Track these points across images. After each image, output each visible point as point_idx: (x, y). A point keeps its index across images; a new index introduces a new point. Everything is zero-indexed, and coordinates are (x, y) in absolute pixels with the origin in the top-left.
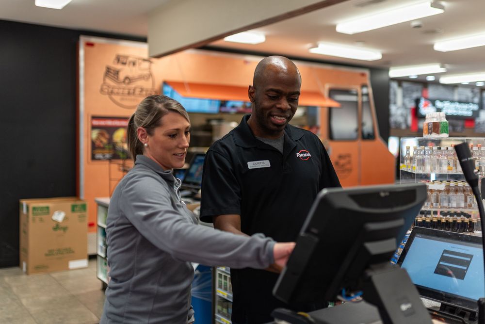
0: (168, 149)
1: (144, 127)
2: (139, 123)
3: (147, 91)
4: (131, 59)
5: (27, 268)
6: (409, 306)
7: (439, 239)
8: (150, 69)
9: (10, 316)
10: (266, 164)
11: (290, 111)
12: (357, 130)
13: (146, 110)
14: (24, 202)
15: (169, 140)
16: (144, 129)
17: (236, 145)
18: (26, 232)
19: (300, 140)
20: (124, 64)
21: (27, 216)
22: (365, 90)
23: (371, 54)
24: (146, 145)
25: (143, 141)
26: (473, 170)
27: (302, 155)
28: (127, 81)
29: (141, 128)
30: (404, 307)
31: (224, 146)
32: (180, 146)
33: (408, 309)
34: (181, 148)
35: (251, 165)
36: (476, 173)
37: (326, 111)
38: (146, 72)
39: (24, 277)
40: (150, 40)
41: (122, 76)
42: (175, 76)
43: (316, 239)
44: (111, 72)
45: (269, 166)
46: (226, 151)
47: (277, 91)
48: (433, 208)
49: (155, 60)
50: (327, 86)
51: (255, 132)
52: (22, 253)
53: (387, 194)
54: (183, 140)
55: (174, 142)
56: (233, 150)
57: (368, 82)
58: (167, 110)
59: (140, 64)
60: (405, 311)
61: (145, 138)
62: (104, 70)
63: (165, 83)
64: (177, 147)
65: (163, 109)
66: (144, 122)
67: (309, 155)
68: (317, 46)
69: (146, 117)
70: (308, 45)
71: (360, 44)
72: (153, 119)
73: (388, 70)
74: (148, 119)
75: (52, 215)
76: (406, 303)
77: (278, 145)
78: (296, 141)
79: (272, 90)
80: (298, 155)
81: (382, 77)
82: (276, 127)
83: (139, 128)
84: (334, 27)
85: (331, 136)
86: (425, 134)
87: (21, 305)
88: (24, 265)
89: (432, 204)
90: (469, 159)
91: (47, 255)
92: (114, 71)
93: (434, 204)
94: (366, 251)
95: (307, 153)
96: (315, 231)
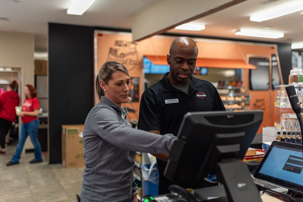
0: (118, 93)
1: (103, 80)
2: (101, 78)
3: (134, 61)
4: (124, 43)
5: (66, 164)
6: (244, 185)
7: (288, 148)
8: (135, 48)
9: (53, 190)
10: (176, 101)
11: (189, 71)
12: (269, 84)
13: (104, 70)
14: (64, 127)
15: (117, 87)
16: (103, 81)
17: (159, 90)
18: (65, 144)
19: (200, 86)
20: (120, 46)
21: (65, 134)
22: (274, 59)
23: (277, 35)
24: (105, 90)
25: (103, 88)
26: (297, 103)
27: (200, 96)
28: (122, 56)
29: (102, 80)
30: (240, 185)
31: (152, 91)
32: (124, 90)
33: (243, 187)
34: (125, 92)
35: (167, 102)
36: (299, 105)
37: (247, 71)
38: (133, 50)
39: (64, 169)
40: (133, 31)
41: (119, 53)
42: (151, 52)
43: (185, 143)
44: (113, 51)
45: (178, 102)
46: (152, 93)
47: (181, 58)
48: (293, 130)
49: (138, 43)
50: (248, 56)
51: (171, 82)
52: (63, 156)
53: (232, 116)
54: (125, 87)
55: (120, 88)
56: (156, 93)
57: (276, 53)
58: (115, 70)
59: (129, 45)
60: (241, 188)
61: (104, 86)
62: (108, 50)
63: (145, 56)
64: (122, 91)
65: (113, 69)
66: (103, 77)
67: (205, 95)
68: (239, 31)
69: (104, 74)
70: (234, 30)
71: (268, 28)
72: (108, 76)
73: (290, 45)
74: (105, 76)
75: (79, 134)
76: (242, 183)
77: (185, 90)
78: (197, 87)
79: (178, 58)
80: (198, 95)
81: (286, 49)
82: (181, 79)
83: (101, 80)
84: (249, 18)
85: (251, 88)
86: (290, 83)
87: (60, 184)
88: (64, 162)
89: (292, 128)
90: (294, 96)
91: (76, 157)
92: (114, 50)
93: (293, 127)
94: (218, 151)
95: (204, 94)
96: (184, 137)
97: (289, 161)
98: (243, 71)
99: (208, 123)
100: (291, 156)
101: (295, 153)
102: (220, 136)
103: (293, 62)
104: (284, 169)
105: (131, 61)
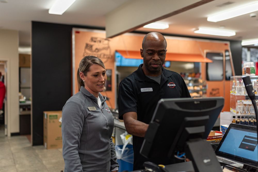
0: (95, 83)
1: (82, 72)
2: (81, 70)
3: (107, 55)
4: (98, 39)
5: (47, 146)
6: (209, 160)
7: (243, 129)
8: (108, 44)
9: (37, 169)
11: (160, 61)
12: (223, 75)
13: (83, 64)
14: (46, 113)
17: (135, 79)
18: (46, 128)
19: (170, 77)
20: (95, 42)
21: (47, 120)
22: (227, 54)
23: (230, 33)
24: (84, 81)
25: (83, 79)
26: (252, 91)
28: (97, 51)
30: (206, 161)
31: (129, 80)
32: (100, 81)
33: (208, 162)
35: (143, 90)
36: (254, 92)
37: (205, 64)
38: (106, 46)
39: (45, 150)
40: (107, 29)
41: (94, 48)
42: (122, 47)
44: (88, 46)
45: (152, 91)
47: (152, 50)
48: (246, 114)
49: (110, 39)
50: (205, 51)
51: (145, 73)
52: (45, 139)
53: (199, 102)
54: (101, 78)
55: (97, 79)
56: (133, 82)
57: (229, 49)
58: (92, 63)
59: (103, 42)
60: (206, 163)
61: (84, 77)
62: (85, 45)
63: (117, 51)
67: (174, 85)
68: (198, 29)
69: (83, 67)
70: (194, 29)
71: (222, 27)
72: (86, 68)
73: (241, 42)
75: (59, 119)
76: (207, 159)
77: (158, 80)
78: (168, 77)
79: (149, 50)
80: (168, 85)
81: (237, 46)
82: (154, 69)
83: (80, 73)
84: (206, 18)
85: (207, 78)
86: (243, 74)
87: (43, 164)
88: (45, 144)
89: (245, 112)
90: (250, 85)
91: (56, 140)
92: (90, 45)
94: (186, 132)
96: (158, 120)
97: (244, 140)
98: (201, 64)
99: (178, 108)
100: (246, 136)
101: (249, 134)
102: (189, 119)
103: (243, 56)
104: (240, 147)
105: (104, 55)
